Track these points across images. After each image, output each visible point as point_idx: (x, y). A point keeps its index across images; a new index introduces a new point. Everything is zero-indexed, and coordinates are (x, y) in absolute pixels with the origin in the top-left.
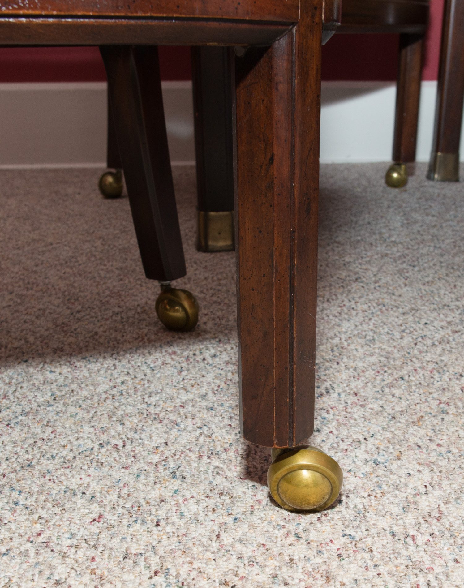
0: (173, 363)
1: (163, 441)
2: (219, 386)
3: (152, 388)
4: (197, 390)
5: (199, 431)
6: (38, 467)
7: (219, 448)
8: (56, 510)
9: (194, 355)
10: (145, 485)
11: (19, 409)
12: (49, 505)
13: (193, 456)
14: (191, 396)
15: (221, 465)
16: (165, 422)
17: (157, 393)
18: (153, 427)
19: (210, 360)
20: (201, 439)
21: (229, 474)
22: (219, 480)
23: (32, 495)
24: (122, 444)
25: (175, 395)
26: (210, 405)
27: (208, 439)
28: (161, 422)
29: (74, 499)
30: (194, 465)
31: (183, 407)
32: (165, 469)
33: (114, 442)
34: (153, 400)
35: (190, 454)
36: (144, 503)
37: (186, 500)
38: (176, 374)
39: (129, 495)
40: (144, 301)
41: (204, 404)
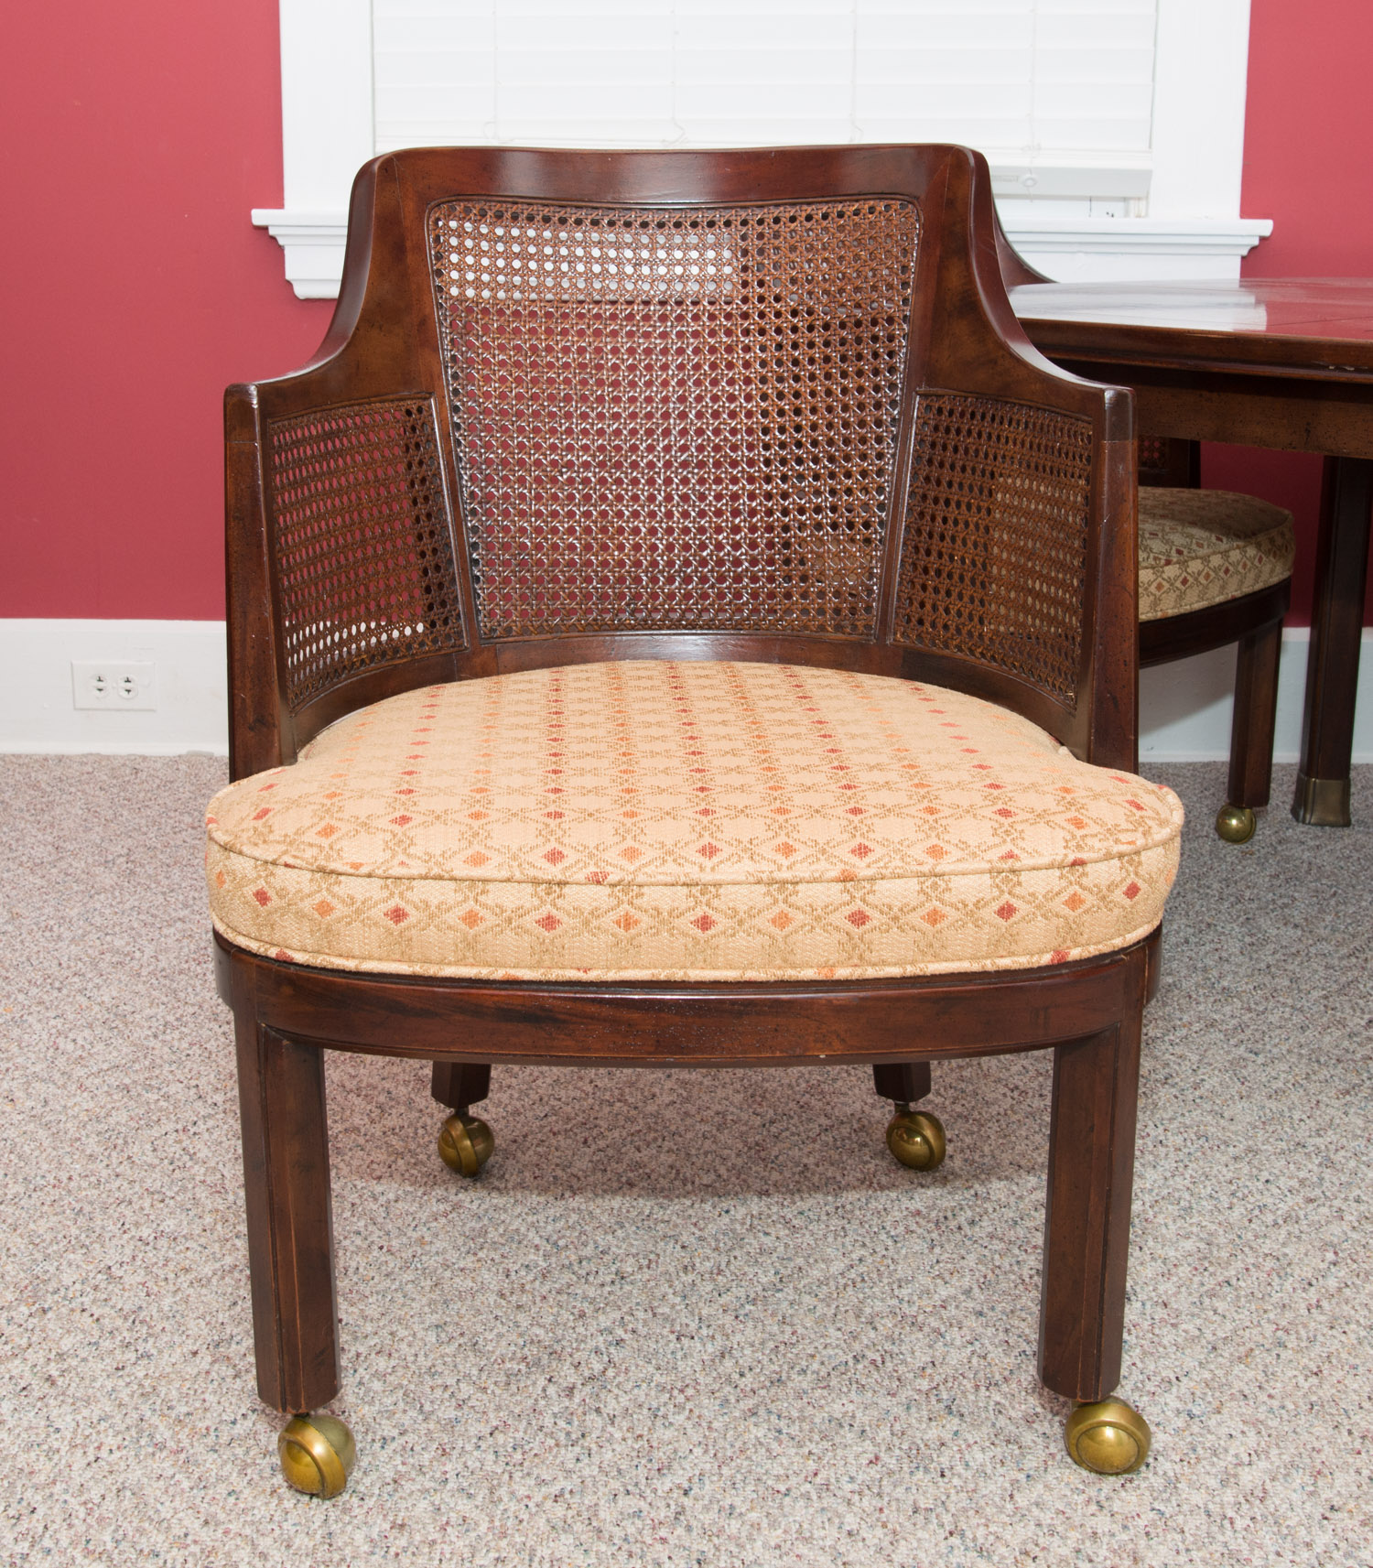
0: (920, 1231)
1: (929, 1359)
2: (985, 1277)
3: (900, 1274)
4: (958, 1280)
5: (970, 1348)
6: (790, 1384)
7: (998, 1377)
8: (826, 1444)
9: (946, 1218)
10: (920, 1421)
11: (742, 1293)
12: (816, 1437)
13: (969, 1385)
14: (952, 1291)
15: (1003, 1401)
16: (926, 1329)
17: (908, 1282)
18: (913, 1337)
19: (966, 1228)
20: (975, 1360)
21: (1013, 1414)
22: (1002, 1421)
23: (794, 1422)
24: (879, 1359)
25: (932, 1287)
26: (978, 1308)
27: (982, 1361)
28: (921, 1329)
29: (842, 1432)
30: (972, 1397)
31: (945, 1308)
32: (939, 1401)
33: (871, 1355)
34: (905, 1292)
35: (965, 1382)
36: (922, 1446)
37: (969, 1446)
38: (926, 1251)
39: (903, 1434)
40: (858, 1106)
41: (971, 1305)
